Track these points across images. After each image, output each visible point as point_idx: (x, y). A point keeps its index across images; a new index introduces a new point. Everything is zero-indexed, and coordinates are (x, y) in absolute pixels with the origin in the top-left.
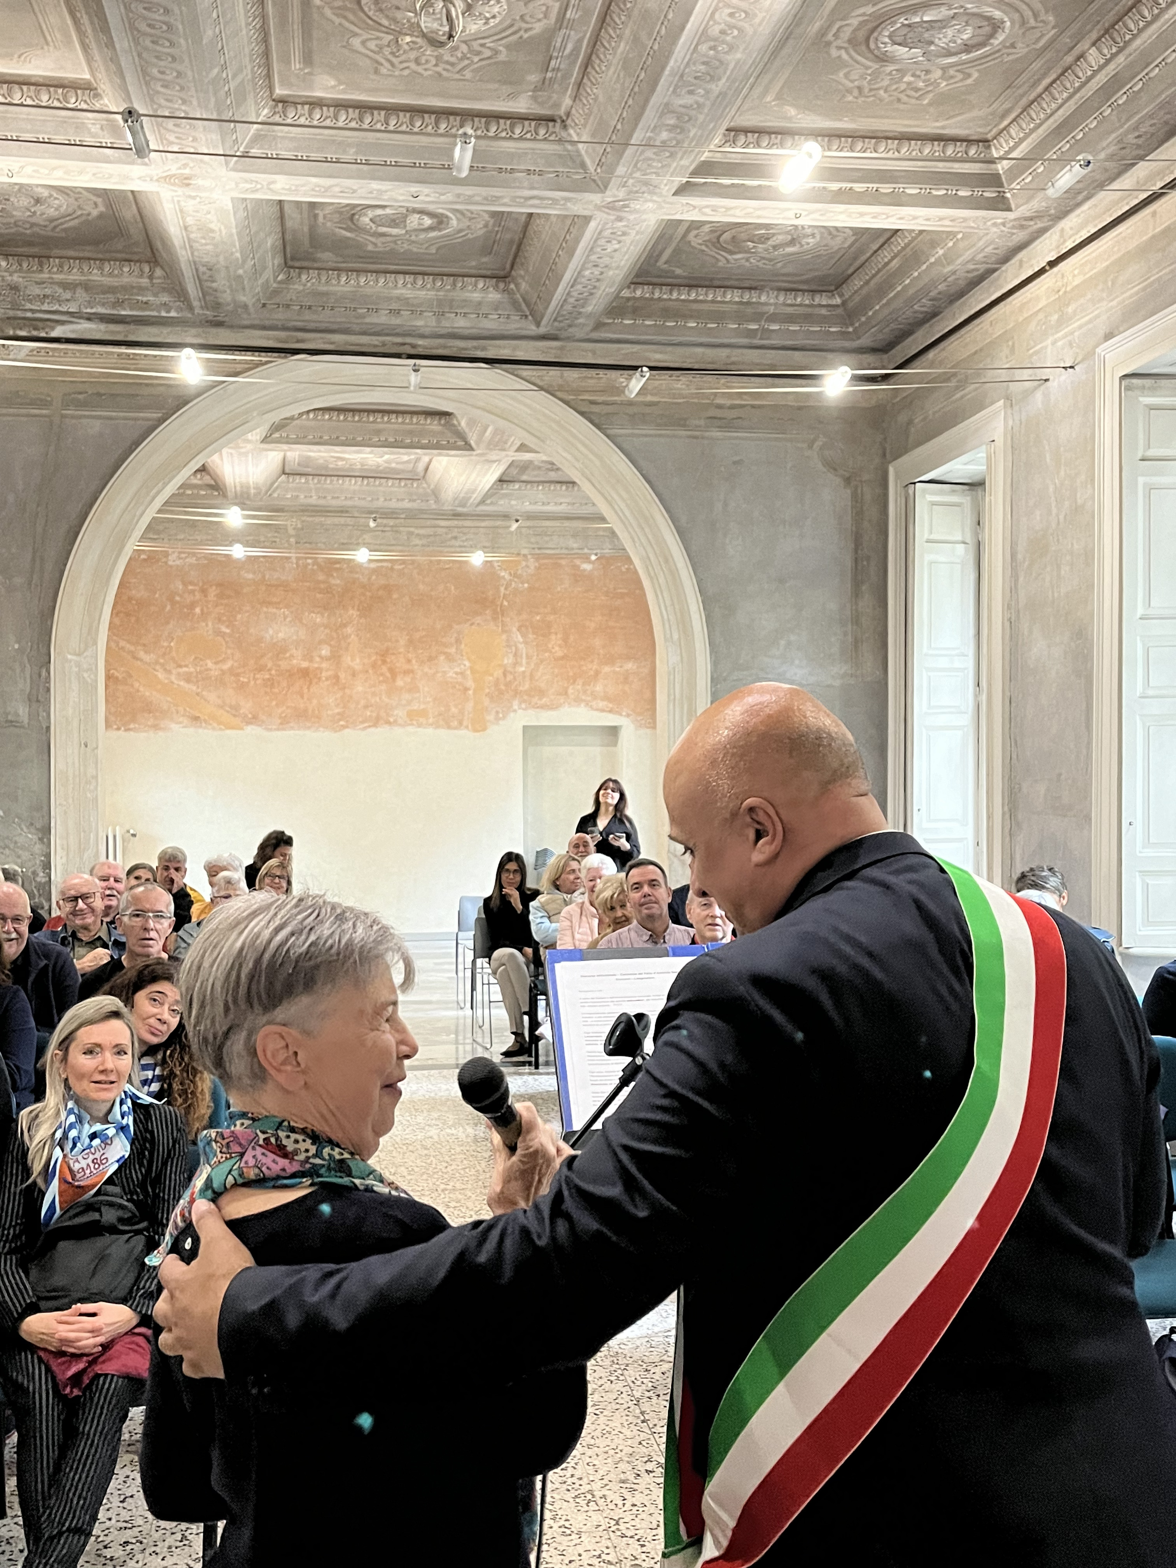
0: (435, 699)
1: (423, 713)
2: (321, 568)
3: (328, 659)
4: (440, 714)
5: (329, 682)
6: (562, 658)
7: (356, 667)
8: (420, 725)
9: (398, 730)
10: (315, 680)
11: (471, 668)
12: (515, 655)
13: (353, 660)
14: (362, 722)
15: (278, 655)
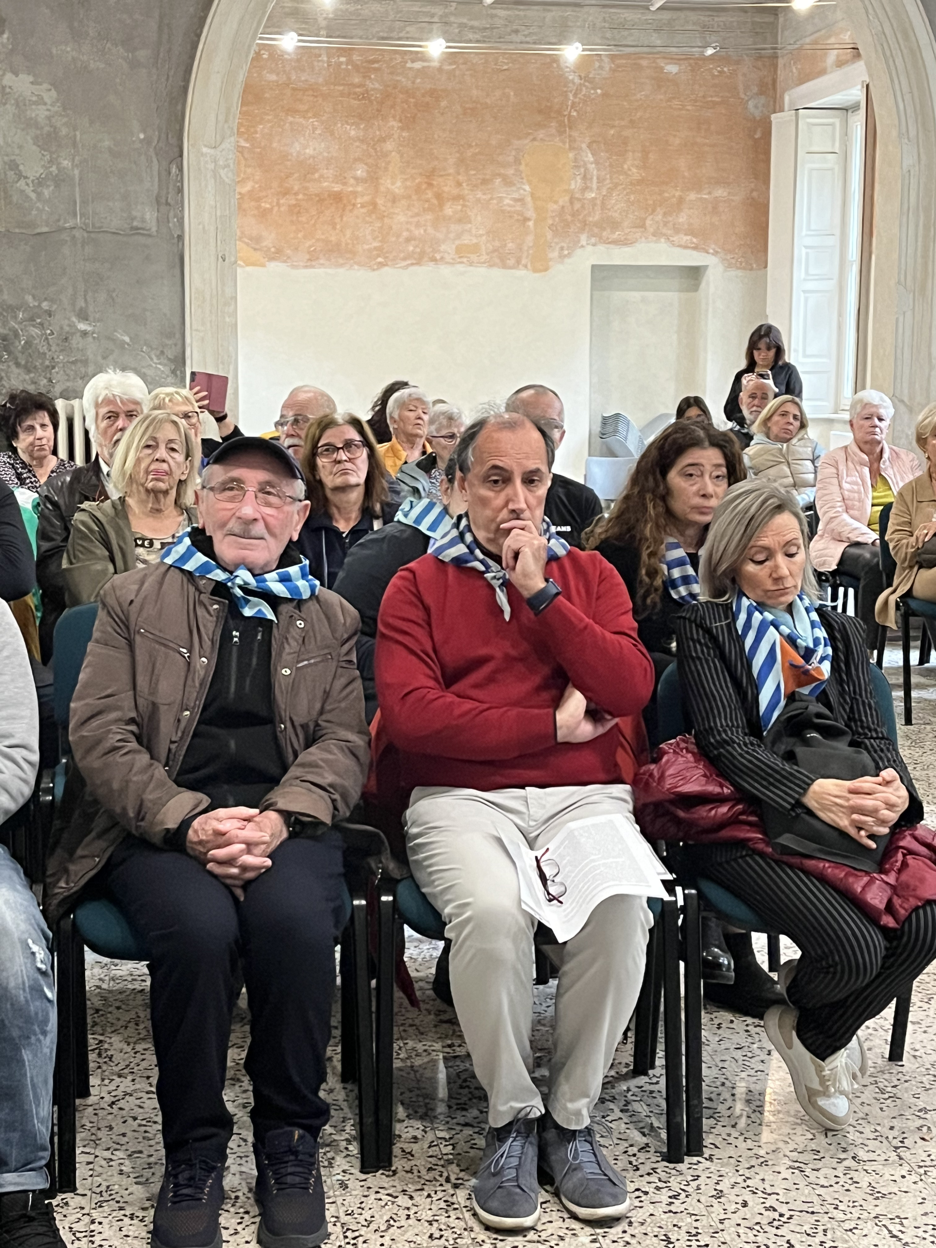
0: (488, 233)
1: (475, 249)
2: (357, 68)
3: (363, 181)
4: (494, 251)
5: (364, 210)
6: (640, 182)
7: (397, 191)
8: (471, 264)
9: (445, 271)
10: (350, 207)
11: (532, 195)
12: (585, 178)
13: (393, 184)
14: (404, 259)
15: (305, 176)
